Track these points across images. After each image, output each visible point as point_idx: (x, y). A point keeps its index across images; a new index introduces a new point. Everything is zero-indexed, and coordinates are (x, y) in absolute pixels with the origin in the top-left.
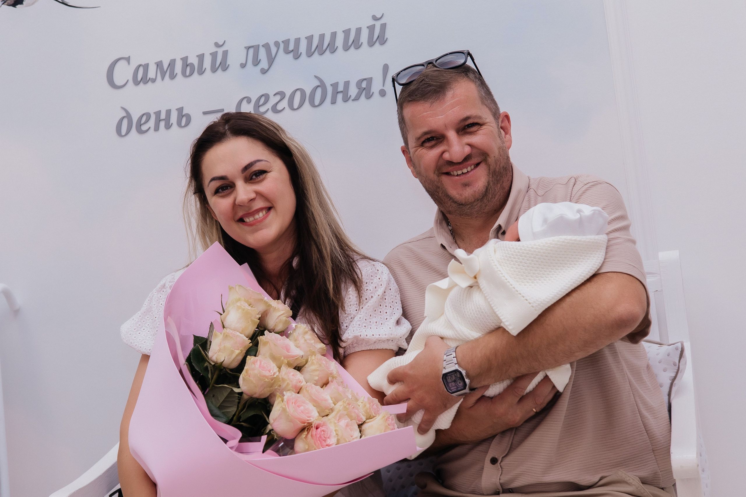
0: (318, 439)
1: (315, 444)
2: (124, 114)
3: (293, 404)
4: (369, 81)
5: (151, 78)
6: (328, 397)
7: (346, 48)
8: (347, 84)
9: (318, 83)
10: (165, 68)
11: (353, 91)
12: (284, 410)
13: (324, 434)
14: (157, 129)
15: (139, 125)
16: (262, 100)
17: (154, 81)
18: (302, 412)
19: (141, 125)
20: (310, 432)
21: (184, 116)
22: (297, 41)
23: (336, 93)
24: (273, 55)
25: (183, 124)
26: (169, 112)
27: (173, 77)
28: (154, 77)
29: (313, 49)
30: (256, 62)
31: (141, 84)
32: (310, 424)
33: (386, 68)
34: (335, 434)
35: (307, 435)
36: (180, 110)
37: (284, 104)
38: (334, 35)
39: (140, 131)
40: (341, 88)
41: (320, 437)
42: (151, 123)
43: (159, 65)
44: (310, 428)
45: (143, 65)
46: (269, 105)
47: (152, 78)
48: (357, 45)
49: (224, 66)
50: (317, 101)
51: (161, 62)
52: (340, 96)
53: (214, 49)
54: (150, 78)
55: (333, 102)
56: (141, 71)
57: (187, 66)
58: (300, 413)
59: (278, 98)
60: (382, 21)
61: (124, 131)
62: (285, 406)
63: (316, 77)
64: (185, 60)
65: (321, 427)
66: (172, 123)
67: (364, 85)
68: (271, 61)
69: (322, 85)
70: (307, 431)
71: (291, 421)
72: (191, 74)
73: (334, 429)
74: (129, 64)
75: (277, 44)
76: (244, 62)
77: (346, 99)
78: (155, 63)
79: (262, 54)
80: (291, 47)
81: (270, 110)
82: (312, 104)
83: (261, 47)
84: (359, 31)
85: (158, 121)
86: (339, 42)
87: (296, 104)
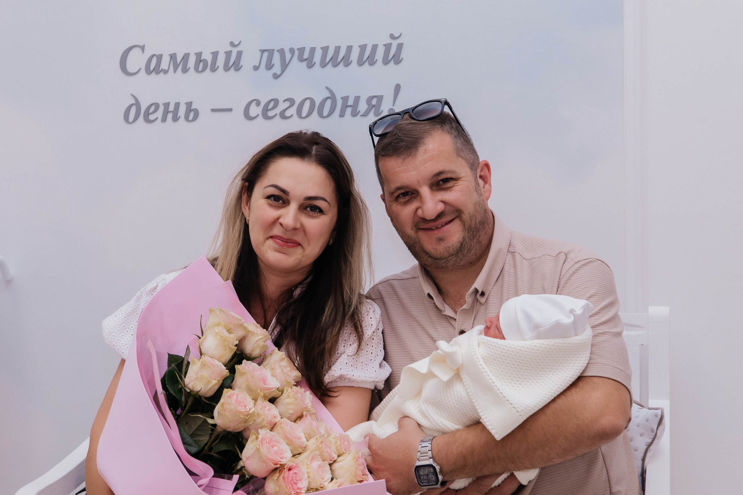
0: (290, 482)
1: (286, 487)
2: (133, 101)
3: (267, 443)
4: (380, 98)
5: (164, 68)
6: (302, 435)
7: (361, 63)
8: (357, 99)
9: (329, 95)
10: (179, 61)
11: (363, 107)
12: (258, 450)
13: (296, 476)
14: (164, 120)
15: (147, 114)
16: (271, 105)
17: (166, 72)
18: (276, 453)
19: (148, 115)
20: (282, 475)
21: (192, 110)
22: (313, 50)
23: (345, 106)
24: (287, 62)
25: (191, 118)
26: (177, 105)
27: (185, 70)
28: (167, 69)
29: (327, 61)
30: (269, 66)
31: (153, 73)
32: (282, 466)
33: (398, 88)
34: (306, 477)
35: (278, 477)
36: (189, 104)
37: (293, 111)
38: (350, 49)
39: (148, 120)
40: (351, 102)
41: (292, 480)
42: (159, 114)
43: (173, 57)
44: (282, 470)
45: (157, 55)
46: (278, 110)
47: (165, 70)
48: (372, 61)
49: (237, 66)
50: (326, 113)
51: (175, 54)
52: (349, 110)
53: (229, 48)
54: (162, 69)
55: (342, 115)
56: (154, 61)
57: (201, 61)
58: (274, 454)
59: (287, 104)
60: (399, 41)
61: (131, 117)
62: (259, 445)
63: (327, 88)
64: (199, 55)
65: (293, 470)
66: (180, 117)
67: (374, 102)
68: (284, 66)
69: (332, 97)
70: (279, 472)
71: (264, 462)
72: (204, 70)
73: (306, 472)
74: (143, 52)
75: (292, 51)
76: (257, 65)
77: (355, 114)
78: (169, 55)
79: (276, 59)
80: (306, 56)
81: (278, 116)
82: (321, 115)
83: (275, 52)
84: (375, 47)
85: (166, 112)
86: (354, 56)
87: (304, 113)
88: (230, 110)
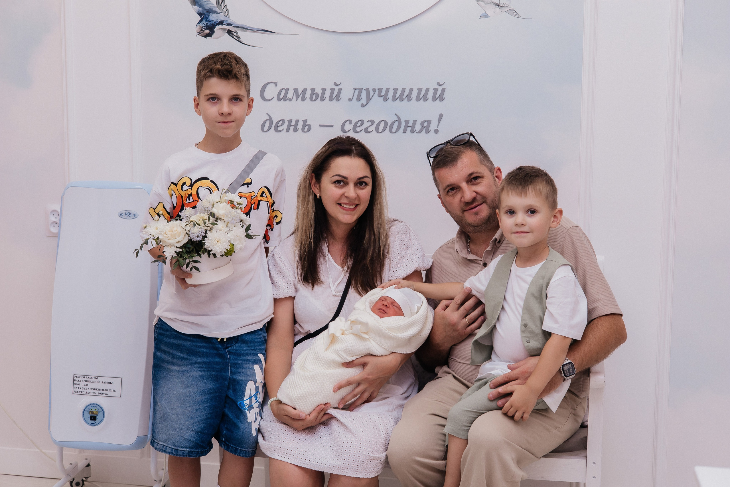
2: (268, 118)
4: (429, 122)
7: (418, 100)
8: (415, 122)
9: (397, 119)
10: (299, 93)
11: (418, 127)
14: (288, 131)
15: (277, 126)
16: (359, 123)
17: (290, 100)
21: (307, 125)
22: (388, 90)
23: (406, 126)
24: (371, 96)
25: (306, 130)
26: (297, 121)
27: (303, 99)
28: (291, 98)
29: (396, 98)
30: (359, 99)
31: (283, 100)
33: (441, 116)
36: (305, 121)
37: (373, 128)
38: (411, 90)
39: (277, 131)
40: (410, 124)
42: (285, 126)
43: (296, 90)
45: (286, 89)
46: (363, 127)
48: (425, 99)
49: (338, 98)
50: (394, 129)
52: (409, 129)
53: (333, 87)
54: (288, 98)
55: (405, 132)
56: (283, 92)
57: (314, 94)
59: (370, 123)
60: (443, 87)
61: (266, 128)
63: (395, 114)
66: (298, 129)
67: (426, 124)
68: (369, 99)
69: (399, 120)
72: (316, 100)
75: (374, 90)
76: (351, 98)
77: (412, 131)
78: (293, 89)
79: (364, 95)
80: (383, 94)
81: (363, 130)
82: (391, 131)
83: (363, 90)
84: (427, 90)
85: (289, 126)
86: (414, 95)
87: (380, 129)
88: (332, 126)
